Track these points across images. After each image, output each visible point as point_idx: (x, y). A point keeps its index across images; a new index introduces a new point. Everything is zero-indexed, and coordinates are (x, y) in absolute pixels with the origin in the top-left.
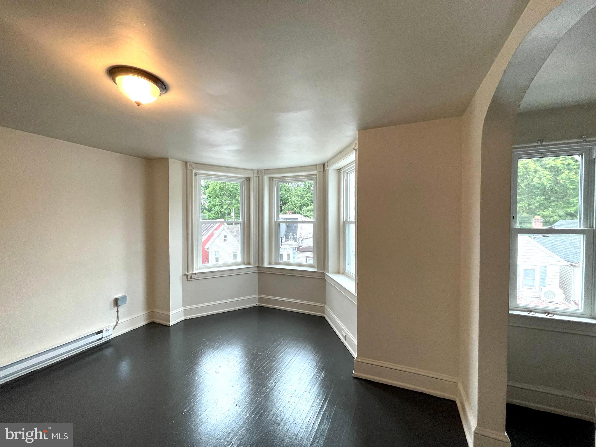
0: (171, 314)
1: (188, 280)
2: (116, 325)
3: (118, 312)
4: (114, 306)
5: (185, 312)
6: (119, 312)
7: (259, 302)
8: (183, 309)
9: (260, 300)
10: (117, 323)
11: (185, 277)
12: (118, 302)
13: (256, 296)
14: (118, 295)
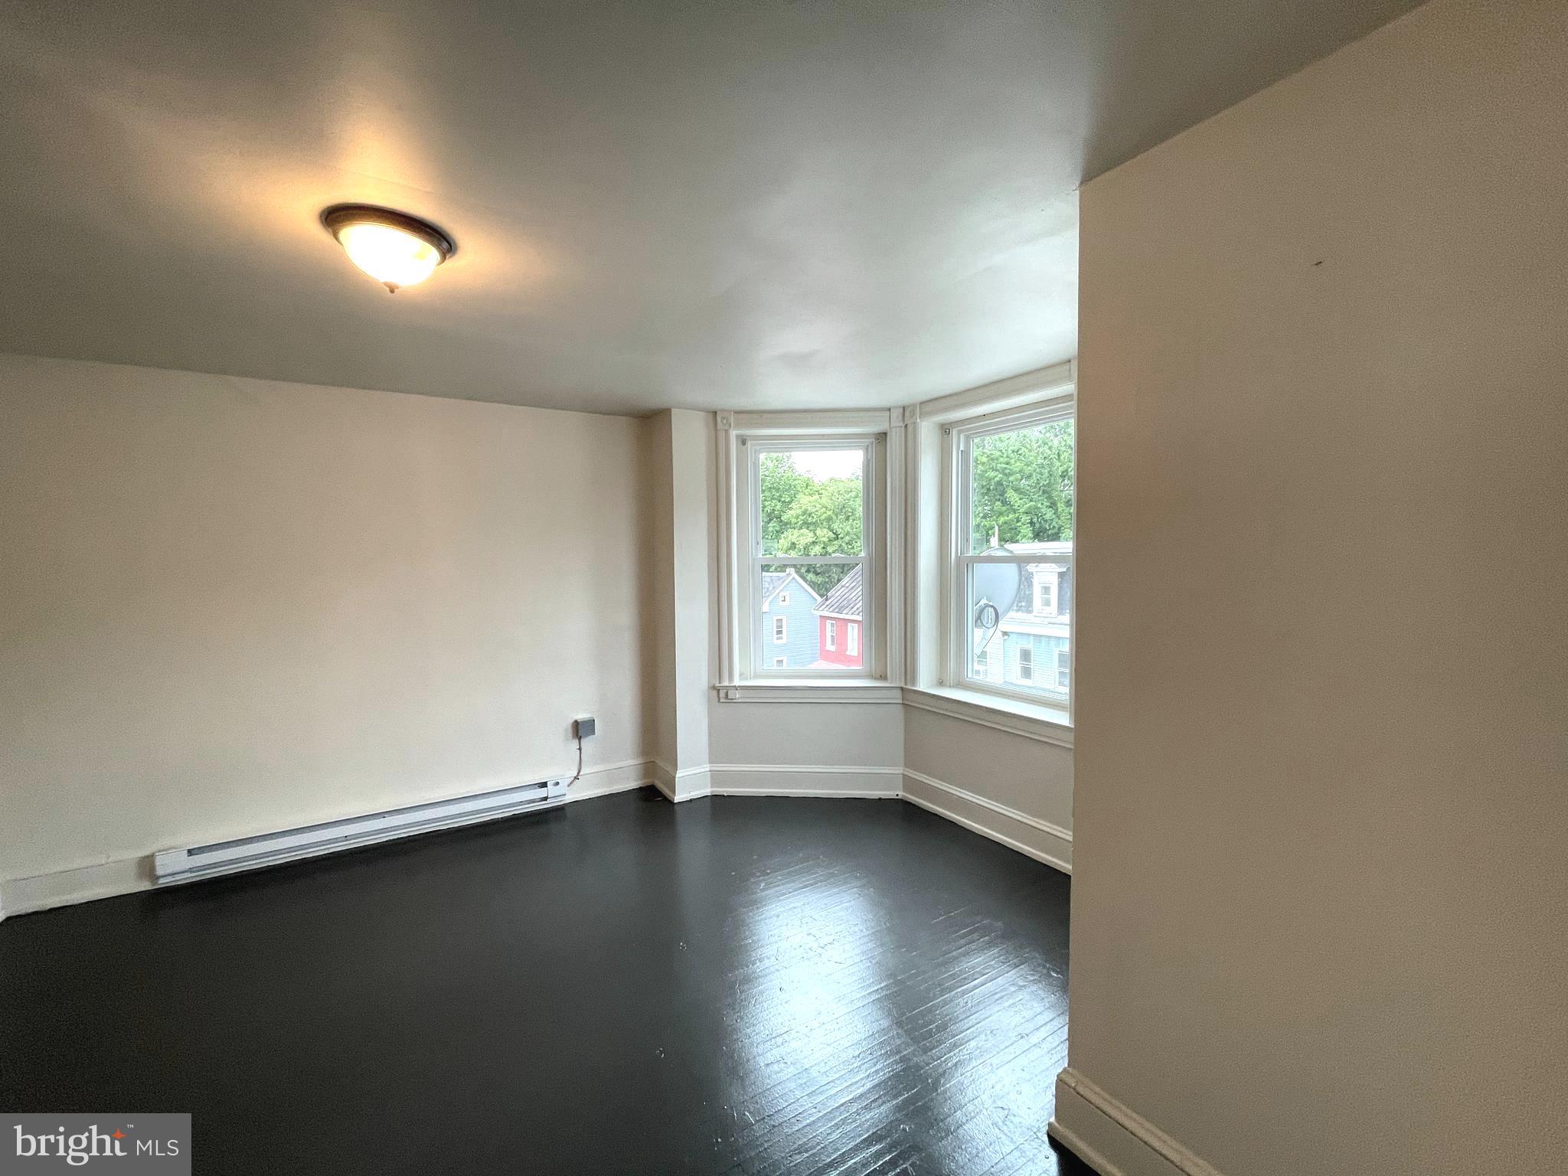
0: (677, 776)
1: (721, 701)
2: (576, 778)
3: (580, 749)
4: (573, 737)
5: (716, 777)
6: (582, 751)
7: (904, 789)
8: (708, 769)
9: (908, 783)
10: (578, 773)
11: (715, 693)
12: (581, 730)
13: (899, 770)
14: (581, 716)
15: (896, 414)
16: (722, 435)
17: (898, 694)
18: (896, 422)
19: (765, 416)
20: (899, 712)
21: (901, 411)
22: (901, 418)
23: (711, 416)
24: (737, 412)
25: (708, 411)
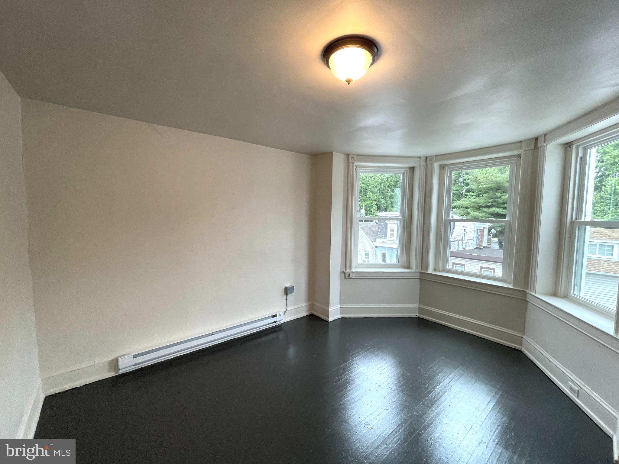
0: (330, 310)
1: (346, 278)
2: (285, 312)
3: (287, 299)
4: (284, 295)
5: (343, 310)
7: (419, 313)
8: (340, 307)
9: (421, 310)
10: (286, 310)
11: (343, 274)
12: (287, 291)
13: (417, 305)
14: (288, 285)
15: (423, 160)
16: (351, 165)
17: (418, 275)
18: (423, 163)
19: (369, 157)
20: (417, 282)
21: (425, 158)
22: (424, 161)
23: (346, 156)
24: (358, 155)
25: (345, 154)
